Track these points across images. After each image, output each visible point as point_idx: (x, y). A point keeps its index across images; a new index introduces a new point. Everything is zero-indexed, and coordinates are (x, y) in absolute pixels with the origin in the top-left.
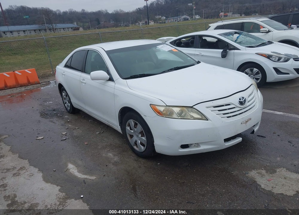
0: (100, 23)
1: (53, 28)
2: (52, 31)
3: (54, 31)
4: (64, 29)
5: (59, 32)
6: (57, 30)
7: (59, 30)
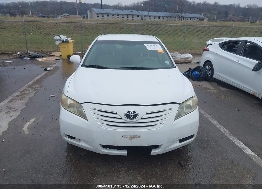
0: (228, 16)
1: (182, 17)
2: (181, 19)
3: (182, 19)
4: (191, 18)
5: (186, 20)
6: (184, 19)
7: (186, 19)
